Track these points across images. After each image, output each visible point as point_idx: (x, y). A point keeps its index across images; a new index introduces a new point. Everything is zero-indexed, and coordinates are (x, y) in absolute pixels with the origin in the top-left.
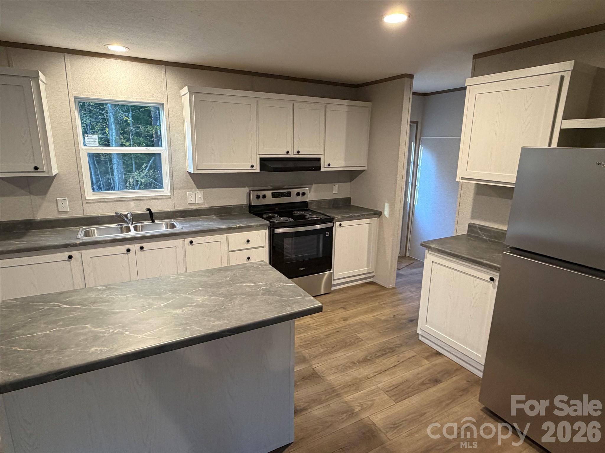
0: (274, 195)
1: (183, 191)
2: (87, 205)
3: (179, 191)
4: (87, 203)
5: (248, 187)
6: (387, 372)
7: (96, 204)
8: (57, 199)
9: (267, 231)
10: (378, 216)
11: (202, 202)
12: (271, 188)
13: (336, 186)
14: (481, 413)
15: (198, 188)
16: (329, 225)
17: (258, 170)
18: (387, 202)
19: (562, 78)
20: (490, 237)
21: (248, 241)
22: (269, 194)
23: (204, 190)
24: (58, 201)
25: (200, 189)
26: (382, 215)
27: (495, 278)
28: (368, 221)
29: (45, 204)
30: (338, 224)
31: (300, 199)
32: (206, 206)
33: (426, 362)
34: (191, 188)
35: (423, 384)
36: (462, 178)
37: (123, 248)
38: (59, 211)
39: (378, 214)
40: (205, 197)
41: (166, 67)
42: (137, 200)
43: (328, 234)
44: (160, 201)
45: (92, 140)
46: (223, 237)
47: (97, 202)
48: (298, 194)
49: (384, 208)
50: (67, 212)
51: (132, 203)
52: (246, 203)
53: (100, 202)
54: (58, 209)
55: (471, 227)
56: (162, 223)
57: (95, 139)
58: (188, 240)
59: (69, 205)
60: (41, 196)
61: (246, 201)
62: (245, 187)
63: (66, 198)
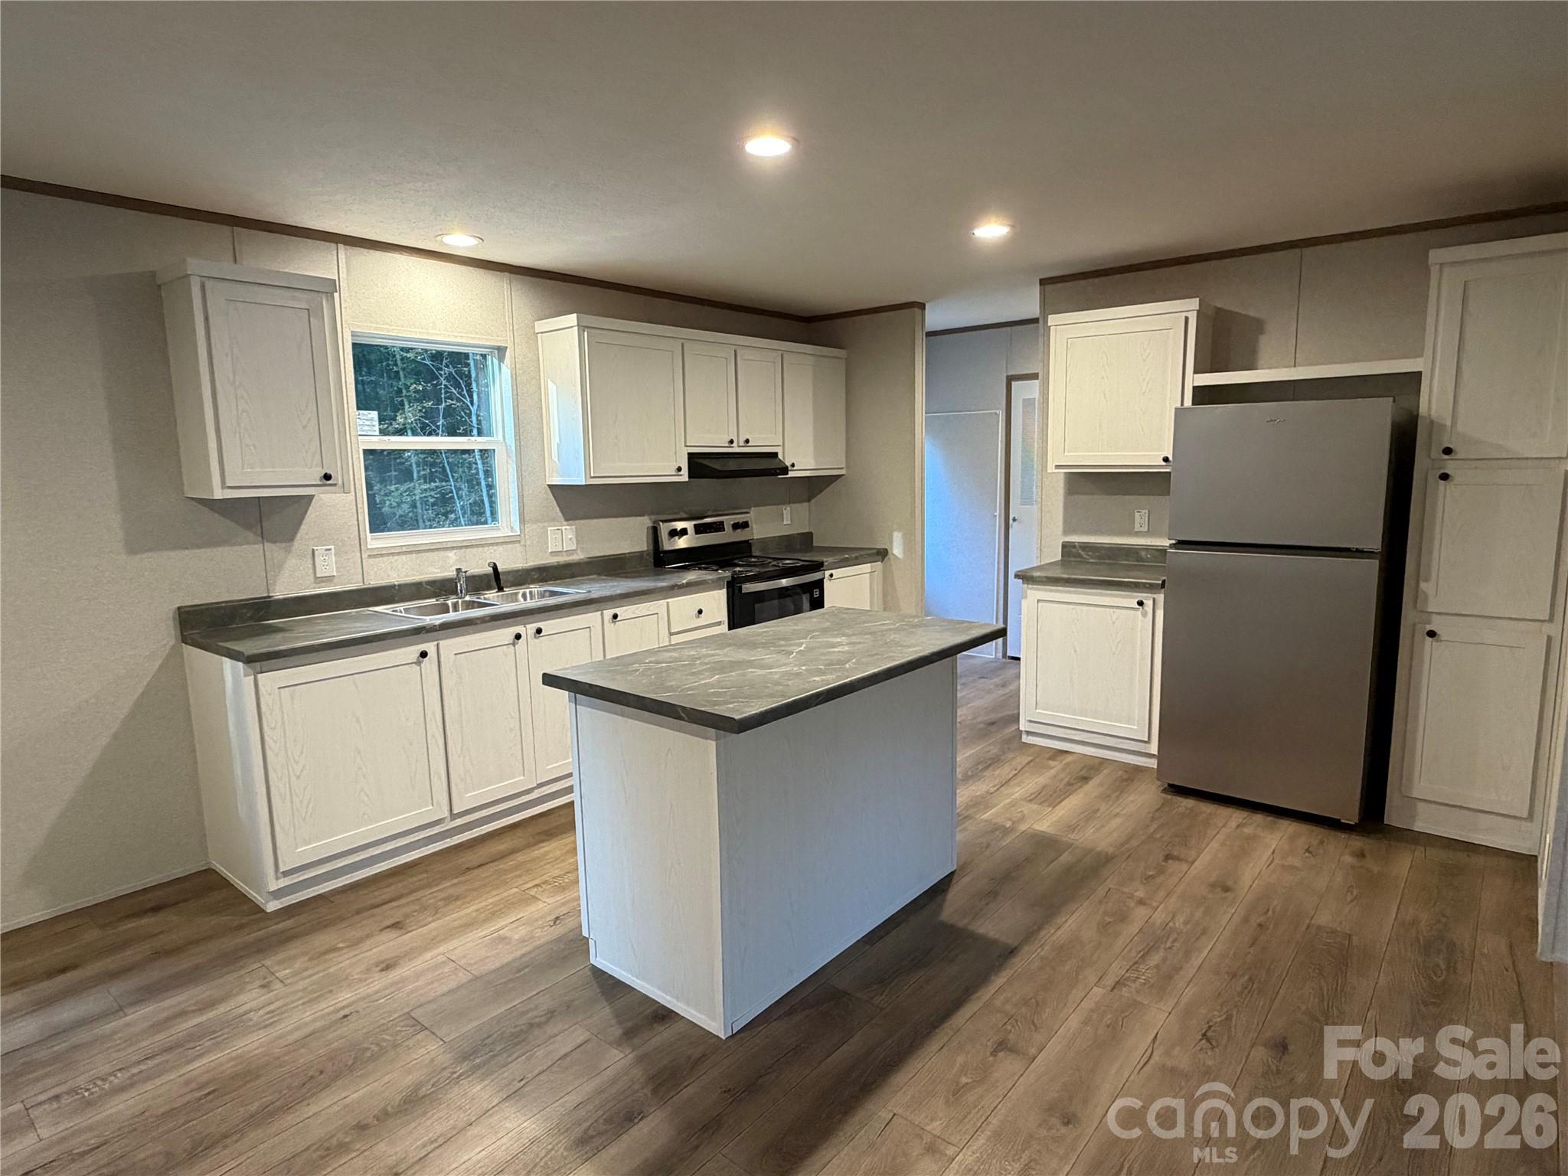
0: (699, 529)
1: (541, 525)
2: (371, 561)
3: (535, 526)
4: (369, 556)
5: (648, 515)
6: (1011, 783)
7: (386, 559)
8: (313, 550)
9: (725, 590)
10: (880, 557)
11: (574, 548)
12: (684, 516)
13: (787, 511)
14: (1164, 795)
15: (567, 520)
16: (815, 576)
17: (684, 477)
18: (899, 530)
19: (1187, 319)
20: (1099, 558)
21: (700, 612)
22: (689, 525)
23: (577, 522)
24: (316, 552)
25: (571, 522)
26: (890, 555)
27: (1145, 601)
28: (867, 567)
29: (292, 562)
30: (827, 573)
31: (740, 536)
32: (579, 556)
33: (1052, 763)
34: (554, 520)
35: (1069, 784)
36: (1057, 467)
37: (507, 633)
38: (318, 576)
39: (882, 554)
40: (579, 538)
41: (512, 275)
42: (461, 547)
43: (816, 594)
44: (501, 548)
45: (368, 423)
46: (659, 606)
47: (388, 555)
48: (736, 526)
49: (891, 542)
50: (329, 579)
51: (451, 554)
52: (645, 549)
53: (393, 554)
54: (315, 573)
55: (1066, 547)
56: (516, 594)
57: (372, 419)
58: (608, 614)
59: (336, 563)
60: (284, 545)
61: (646, 545)
62: (643, 515)
63: (332, 547)
